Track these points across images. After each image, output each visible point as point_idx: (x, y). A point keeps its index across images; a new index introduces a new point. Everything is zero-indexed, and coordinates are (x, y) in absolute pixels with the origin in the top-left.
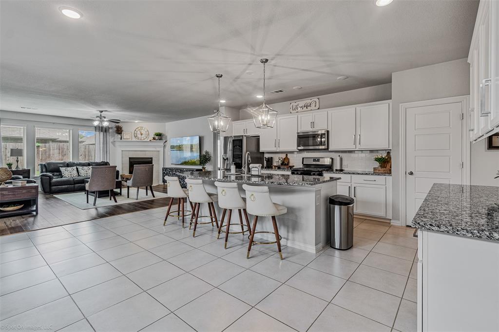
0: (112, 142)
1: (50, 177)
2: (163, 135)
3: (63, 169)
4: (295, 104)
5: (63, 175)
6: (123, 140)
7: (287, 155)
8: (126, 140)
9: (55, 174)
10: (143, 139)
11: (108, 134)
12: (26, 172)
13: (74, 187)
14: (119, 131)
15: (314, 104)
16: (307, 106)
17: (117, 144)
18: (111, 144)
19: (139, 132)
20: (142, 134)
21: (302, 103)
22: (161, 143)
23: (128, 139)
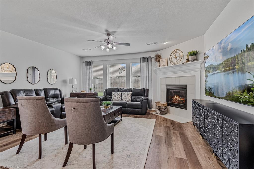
3: (113, 94)
5: (112, 98)
6: (160, 67)
11: (150, 63)
19: (173, 57)
20: (176, 58)
23: (164, 66)
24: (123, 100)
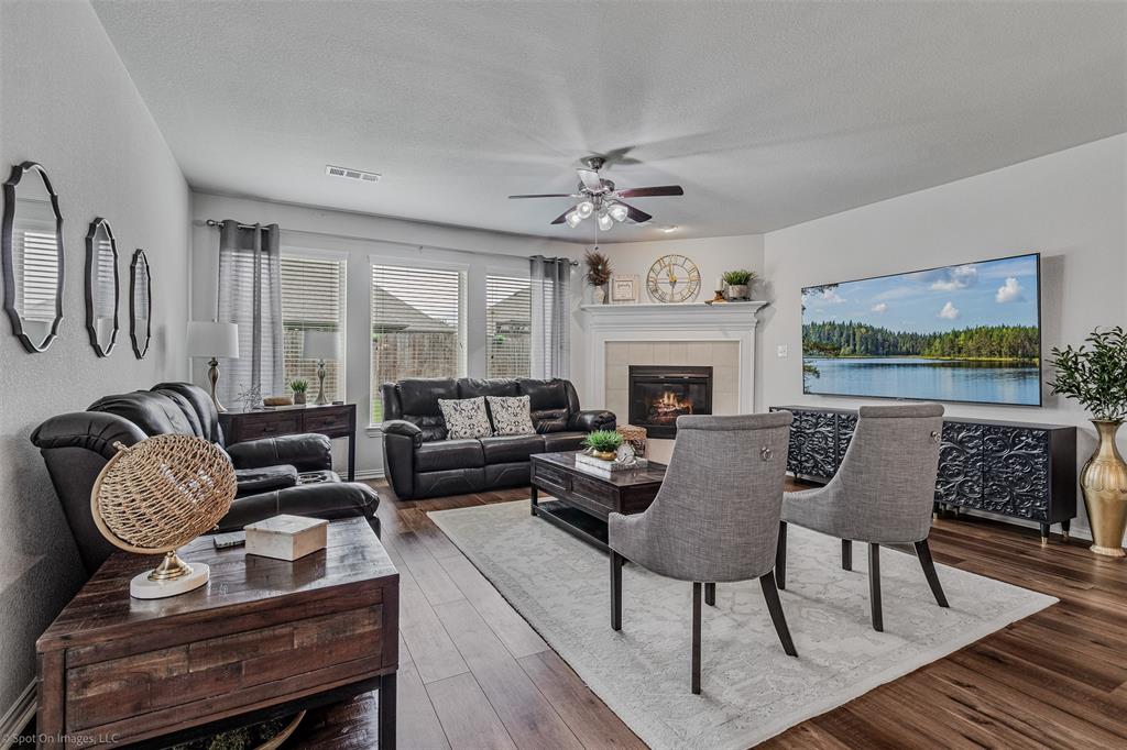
0: (575, 314)
1: (412, 435)
2: (755, 282)
3: (446, 406)
5: (448, 426)
6: (611, 304)
8: (621, 304)
9: (426, 421)
10: (678, 297)
11: (566, 283)
12: (342, 415)
13: (485, 472)
14: (599, 273)
17: (592, 319)
18: (572, 319)
19: (663, 275)
20: (673, 283)
22: (746, 312)
23: (628, 300)
24: (508, 431)
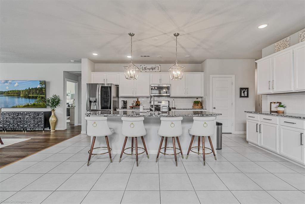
4: (144, 67)
7: (138, 99)
15: (157, 68)
16: (153, 69)
21: (149, 66)
